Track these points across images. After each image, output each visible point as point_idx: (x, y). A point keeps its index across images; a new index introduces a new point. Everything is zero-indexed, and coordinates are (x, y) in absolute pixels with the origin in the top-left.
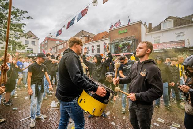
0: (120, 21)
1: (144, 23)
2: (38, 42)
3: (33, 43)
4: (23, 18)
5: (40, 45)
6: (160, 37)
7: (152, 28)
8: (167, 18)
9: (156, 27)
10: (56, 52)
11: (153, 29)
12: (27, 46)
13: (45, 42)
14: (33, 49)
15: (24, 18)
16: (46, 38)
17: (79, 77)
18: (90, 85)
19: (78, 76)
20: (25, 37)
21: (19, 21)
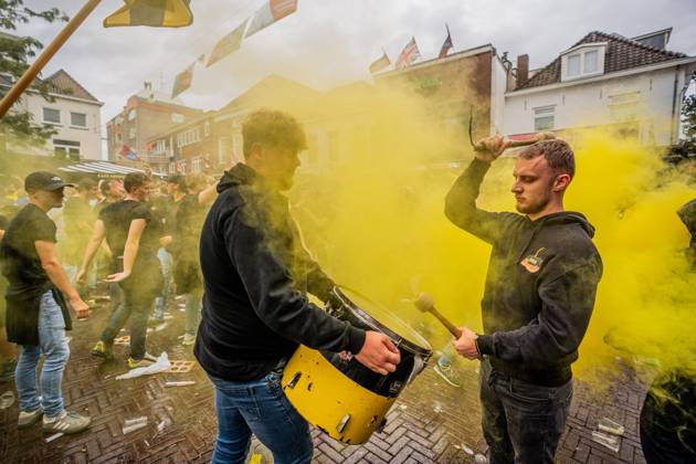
0: (414, 42)
1: (501, 55)
2: (96, 117)
3: (79, 119)
4: (27, 15)
5: (109, 127)
6: (556, 108)
7: (530, 75)
8: (583, 37)
9: (543, 71)
10: (172, 154)
11: (534, 77)
12: (56, 133)
13: (127, 115)
14: (78, 144)
15: (32, 14)
16: (129, 101)
17: (283, 301)
18: (335, 327)
19: (281, 297)
20: (42, 94)
21: (9, 25)
